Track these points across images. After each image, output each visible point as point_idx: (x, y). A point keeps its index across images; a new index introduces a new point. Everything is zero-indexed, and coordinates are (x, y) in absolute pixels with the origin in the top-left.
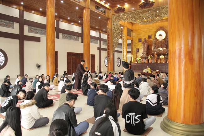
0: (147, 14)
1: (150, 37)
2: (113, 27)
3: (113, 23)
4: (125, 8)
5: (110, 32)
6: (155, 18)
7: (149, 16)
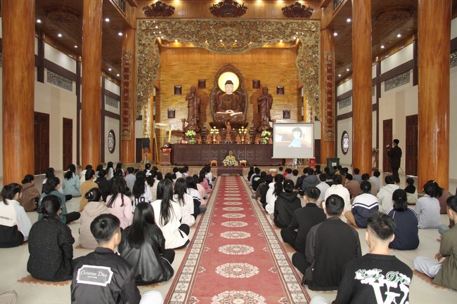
0: (227, 30)
1: (202, 84)
2: (137, 50)
3: (137, 41)
4: (174, 8)
5: (130, 62)
6: (245, 42)
7: (233, 37)
